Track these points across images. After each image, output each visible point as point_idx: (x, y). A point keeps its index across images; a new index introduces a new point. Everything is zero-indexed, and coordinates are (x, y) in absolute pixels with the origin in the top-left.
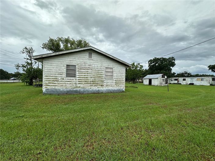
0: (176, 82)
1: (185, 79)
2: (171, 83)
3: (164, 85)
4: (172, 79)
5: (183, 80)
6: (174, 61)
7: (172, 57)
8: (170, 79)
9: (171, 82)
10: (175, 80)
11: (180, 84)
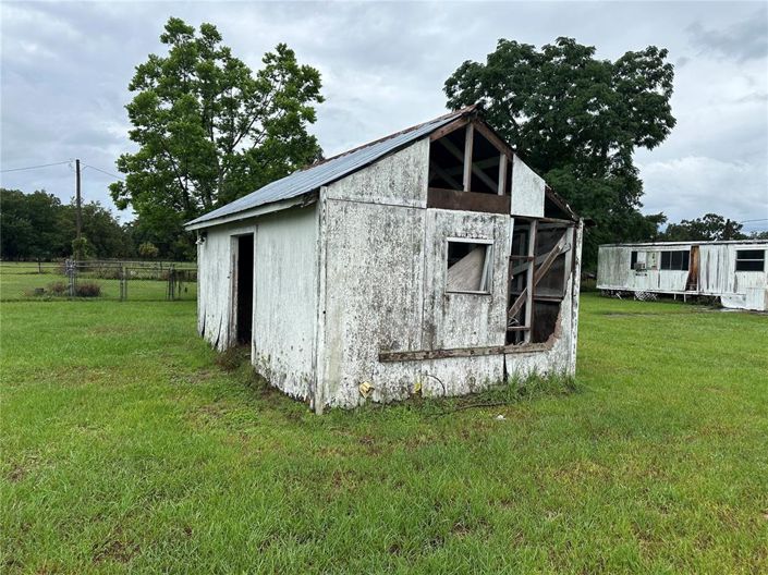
0: (675, 281)
1: (761, 254)
2: (628, 295)
3: (488, 370)
4: (641, 258)
5: (741, 267)
6: (660, 90)
7: (652, 51)
8: (628, 250)
9: (628, 287)
10: (665, 266)
11: (714, 302)
